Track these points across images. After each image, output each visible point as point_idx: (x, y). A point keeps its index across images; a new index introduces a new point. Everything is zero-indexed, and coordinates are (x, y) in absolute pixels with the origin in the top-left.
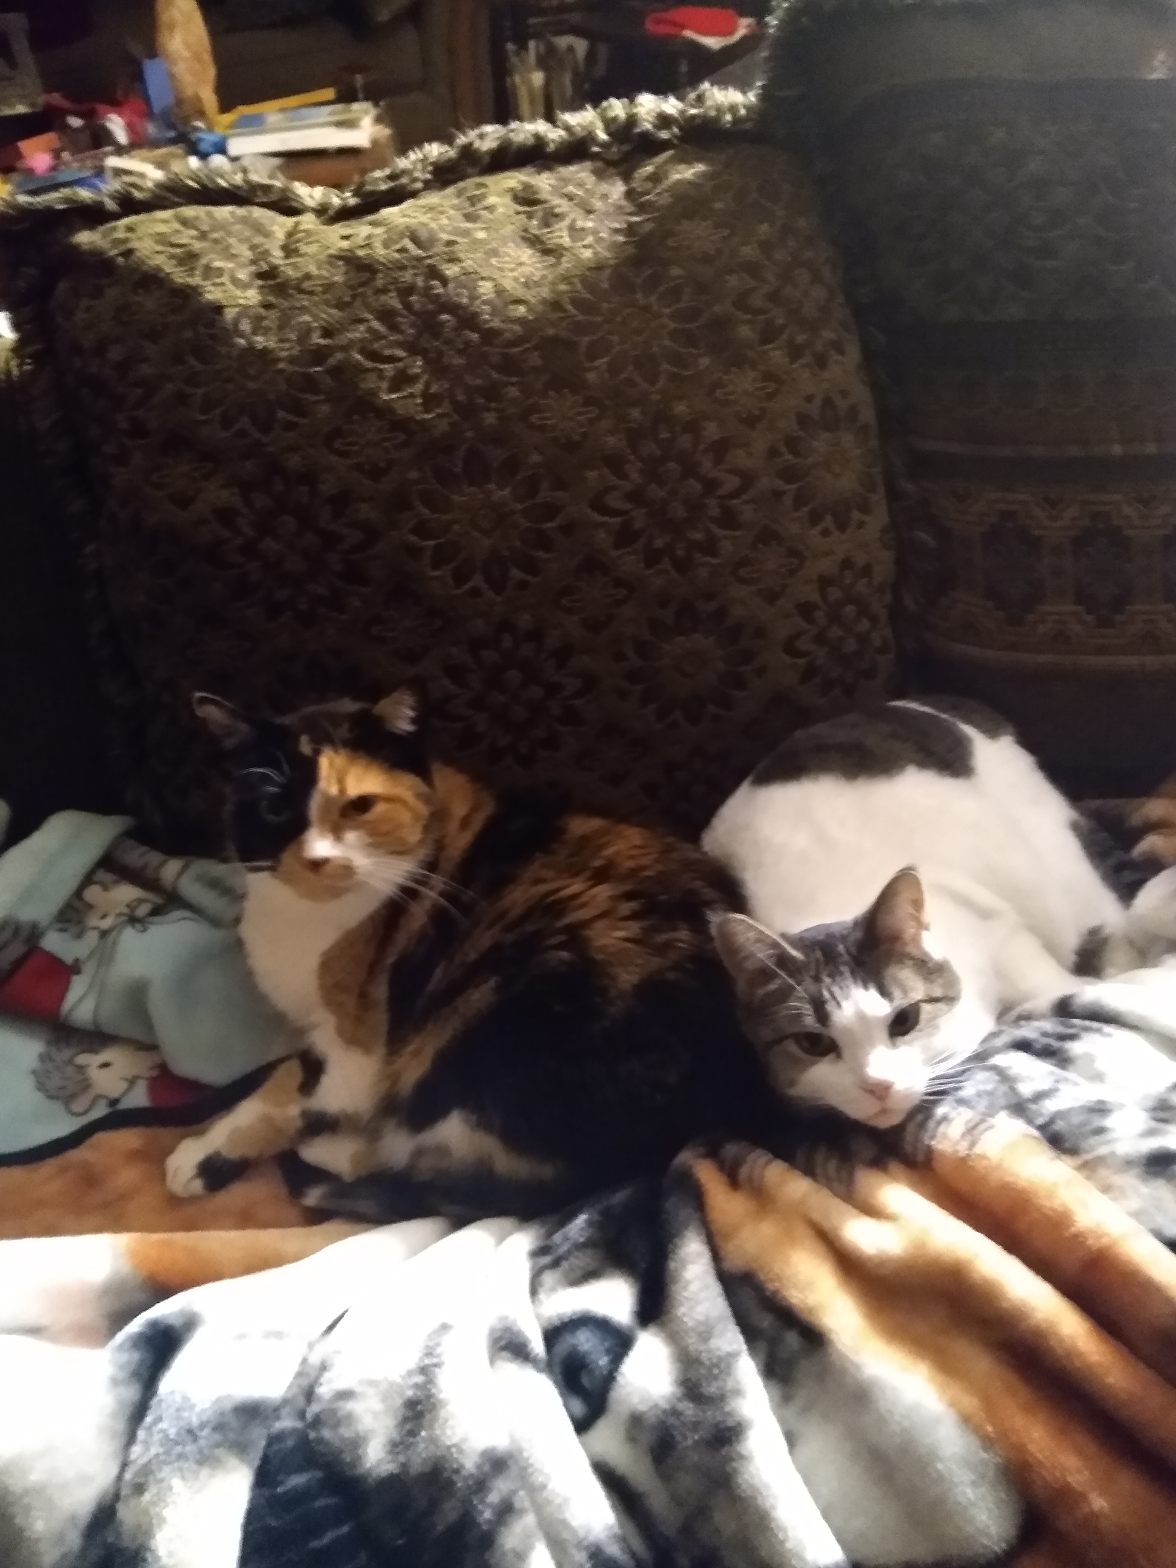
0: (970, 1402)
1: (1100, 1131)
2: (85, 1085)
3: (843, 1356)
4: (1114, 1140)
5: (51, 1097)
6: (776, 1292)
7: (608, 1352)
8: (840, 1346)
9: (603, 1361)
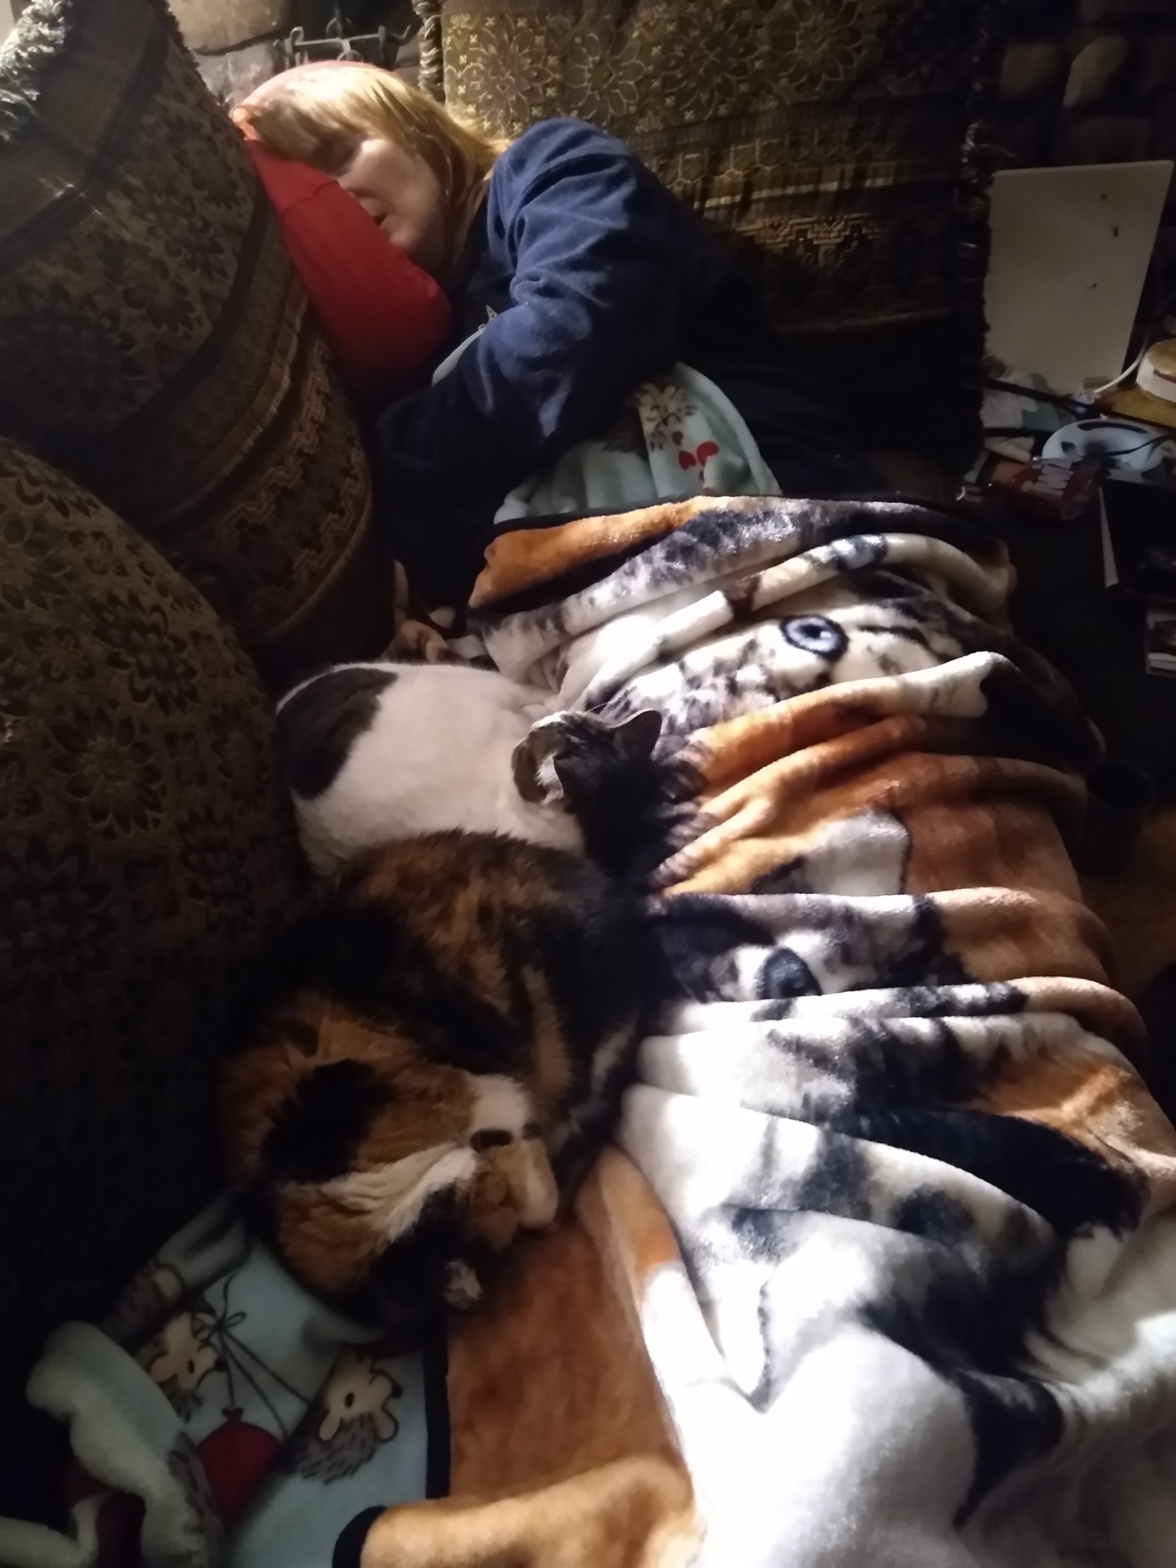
0: (843, 811)
1: (708, 705)
2: (366, 1420)
3: (813, 852)
4: (717, 702)
5: (369, 1457)
6: (772, 871)
7: (789, 962)
8: (809, 851)
9: (795, 967)
